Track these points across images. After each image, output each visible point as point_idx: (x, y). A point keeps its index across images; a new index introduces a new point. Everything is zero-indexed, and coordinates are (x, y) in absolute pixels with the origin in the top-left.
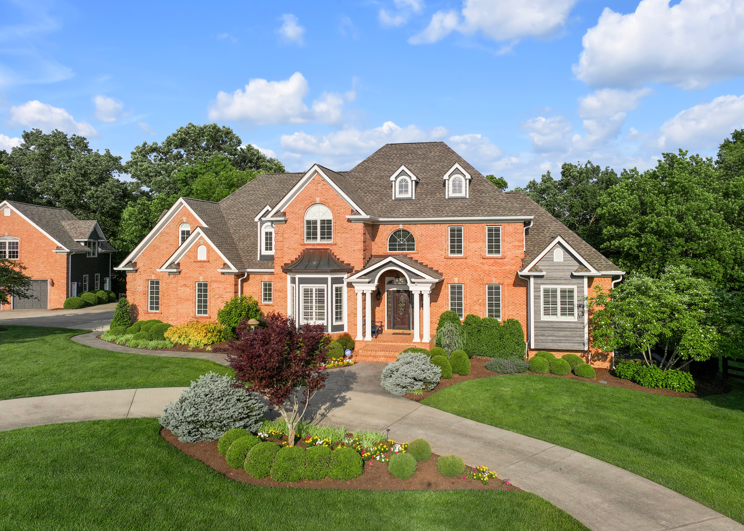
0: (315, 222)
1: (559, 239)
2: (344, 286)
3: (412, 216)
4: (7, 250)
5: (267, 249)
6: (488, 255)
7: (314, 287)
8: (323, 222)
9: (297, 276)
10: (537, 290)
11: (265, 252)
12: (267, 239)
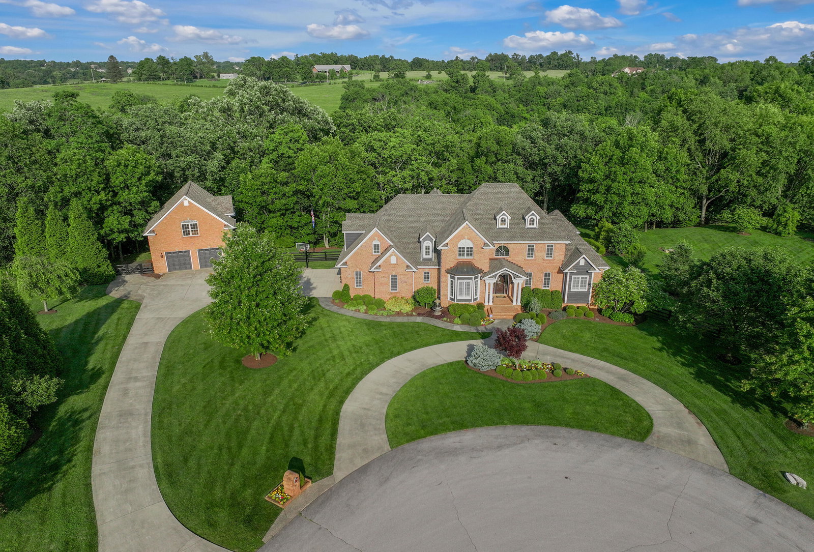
0: (464, 248)
1: (584, 256)
2: (479, 279)
3: (510, 240)
4: (190, 230)
5: (426, 254)
6: (546, 258)
7: (465, 281)
8: (468, 248)
9: (456, 277)
10: (571, 278)
11: (425, 256)
12: (426, 249)
